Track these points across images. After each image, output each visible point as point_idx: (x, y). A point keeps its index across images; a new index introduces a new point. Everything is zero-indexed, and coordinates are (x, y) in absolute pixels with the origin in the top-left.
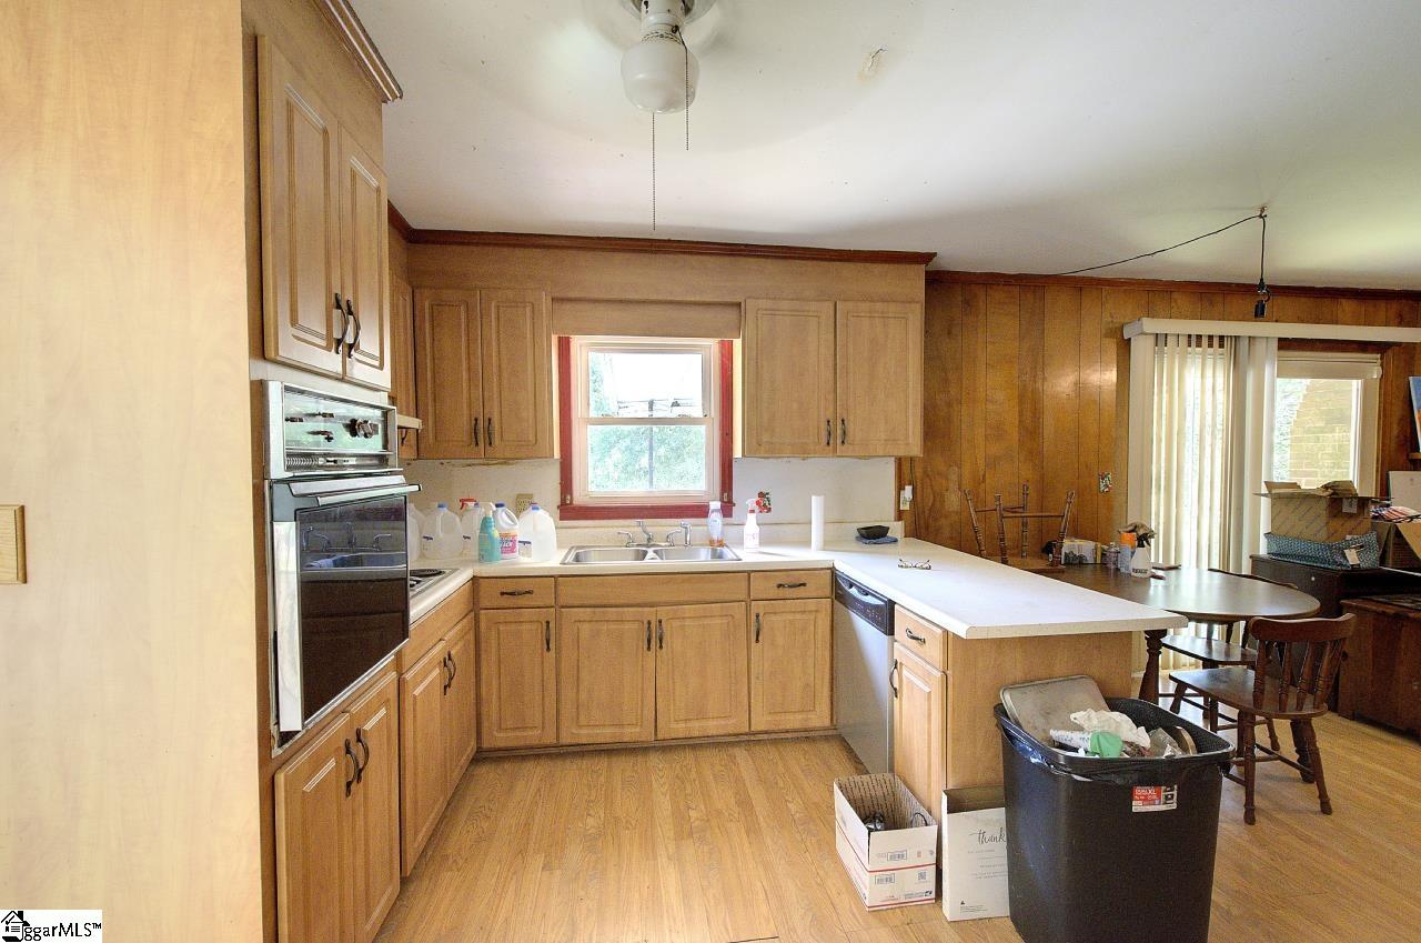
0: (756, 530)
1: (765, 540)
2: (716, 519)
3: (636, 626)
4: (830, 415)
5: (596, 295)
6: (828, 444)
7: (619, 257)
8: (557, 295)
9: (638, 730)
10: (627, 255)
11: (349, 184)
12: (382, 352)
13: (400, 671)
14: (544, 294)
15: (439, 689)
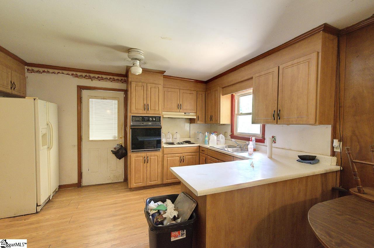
4: (275, 108)
5: (227, 85)
6: (274, 119)
7: (230, 74)
8: (222, 87)
11: (150, 90)
12: (158, 109)
13: (163, 154)
14: (219, 87)
15: (178, 161)
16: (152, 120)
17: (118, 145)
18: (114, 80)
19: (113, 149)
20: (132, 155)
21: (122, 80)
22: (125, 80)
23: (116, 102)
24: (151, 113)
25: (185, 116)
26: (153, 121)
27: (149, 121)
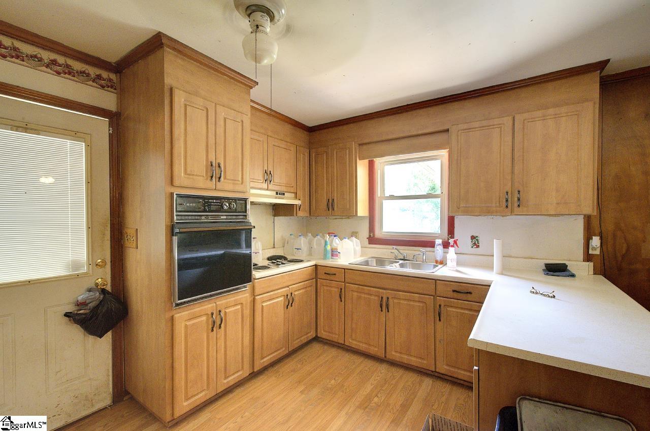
0: (455, 256)
1: (459, 263)
2: (439, 249)
3: (376, 298)
4: (508, 188)
5: (375, 139)
6: (507, 207)
7: (384, 119)
8: (360, 142)
9: (376, 349)
10: (389, 117)
11: (222, 123)
12: (242, 178)
13: (253, 294)
14: (354, 143)
15: (283, 306)
16: (230, 208)
17: (90, 290)
18: (69, 71)
19: (71, 308)
20: (177, 316)
21: (99, 77)
22: (110, 80)
23: (81, 147)
24: (225, 189)
25: (276, 198)
26: (230, 210)
27: (220, 209)
